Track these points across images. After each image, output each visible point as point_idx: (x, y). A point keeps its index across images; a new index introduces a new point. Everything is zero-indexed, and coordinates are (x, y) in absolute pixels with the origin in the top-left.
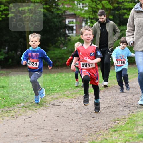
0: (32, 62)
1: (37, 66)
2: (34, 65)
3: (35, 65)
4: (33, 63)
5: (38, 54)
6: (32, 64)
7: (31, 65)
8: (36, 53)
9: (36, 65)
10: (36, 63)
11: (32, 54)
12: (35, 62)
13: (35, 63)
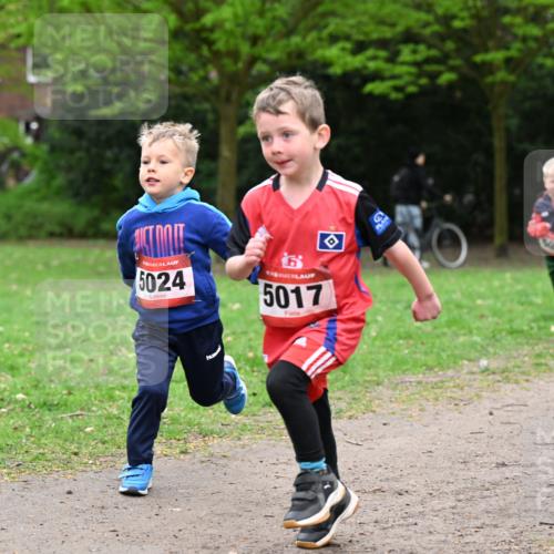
0: (156, 274)
1: (189, 291)
2: (169, 284)
3: (174, 284)
4: (159, 277)
5: (182, 226)
6: (159, 282)
7: (153, 290)
8: (169, 226)
9: (182, 285)
10: (180, 275)
11: (148, 231)
12: (172, 267)
13: (172, 274)
